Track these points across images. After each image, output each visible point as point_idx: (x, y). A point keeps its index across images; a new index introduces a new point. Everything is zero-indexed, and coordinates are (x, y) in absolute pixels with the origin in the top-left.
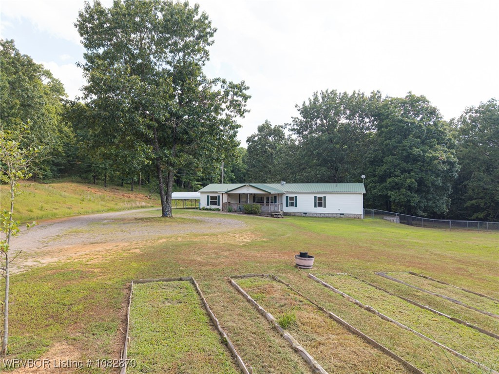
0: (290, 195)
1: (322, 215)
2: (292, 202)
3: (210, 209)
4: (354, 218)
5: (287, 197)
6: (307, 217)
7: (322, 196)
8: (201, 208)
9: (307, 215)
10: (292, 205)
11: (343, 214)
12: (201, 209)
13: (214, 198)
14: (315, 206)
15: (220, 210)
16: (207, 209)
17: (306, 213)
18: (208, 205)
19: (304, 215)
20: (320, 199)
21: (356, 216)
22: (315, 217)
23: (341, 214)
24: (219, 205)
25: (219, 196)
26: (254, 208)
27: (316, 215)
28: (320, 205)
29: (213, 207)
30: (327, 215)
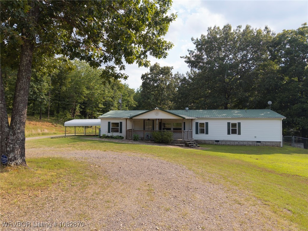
0: (200, 121)
1: (236, 143)
2: (203, 129)
3: (112, 137)
4: (273, 146)
5: (197, 123)
6: (220, 145)
7: (236, 122)
8: (101, 135)
9: (220, 142)
10: (202, 132)
11: (260, 142)
12: (101, 137)
13: (117, 124)
14: (229, 133)
15: (123, 138)
16: (107, 137)
17: (218, 141)
18: (109, 132)
19: (216, 143)
20: (234, 125)
21: (274, 144)
22: (229, 145)
23: (257, 142)
24: (121, 132)
25: (121, 123)
26: (166, 136)
27: (229, 143)
28: (234, 132)
29: (115, 134)
30: (242, 143)
